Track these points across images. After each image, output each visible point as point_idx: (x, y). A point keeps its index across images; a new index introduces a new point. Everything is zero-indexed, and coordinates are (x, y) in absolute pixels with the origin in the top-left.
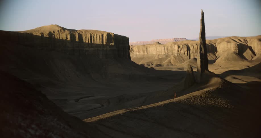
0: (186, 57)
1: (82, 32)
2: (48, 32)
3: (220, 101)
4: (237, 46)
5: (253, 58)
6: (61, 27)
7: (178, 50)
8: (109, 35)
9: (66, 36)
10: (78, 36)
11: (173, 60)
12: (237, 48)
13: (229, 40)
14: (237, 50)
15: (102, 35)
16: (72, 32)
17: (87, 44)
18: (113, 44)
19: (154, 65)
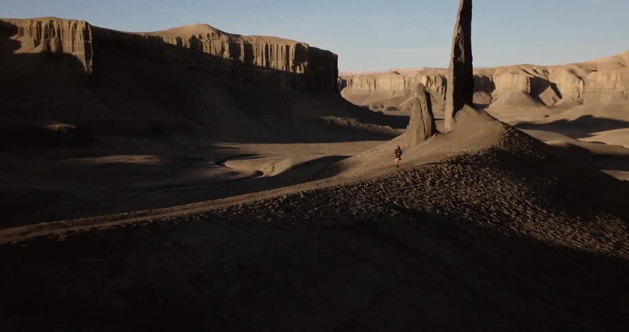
1: (252, 40)
2: (189, 37)
4: (529, 81)
5: (556, 102)
6: (213, 28)
7: (427, 84)
8: (299, 47)
9: (222, 45)
10: (244, 46)
12: (529, 84)
13: (515, 70)
14: (529, 88)
15: (288, 47)
16: (233, 40)
17: (259, 61)
18: (306, 63)
19: (385, 108)
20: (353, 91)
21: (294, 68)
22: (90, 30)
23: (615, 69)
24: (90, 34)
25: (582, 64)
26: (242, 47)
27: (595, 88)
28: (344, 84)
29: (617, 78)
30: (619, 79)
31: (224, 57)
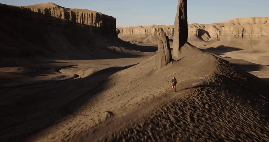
1: (75, 11)
2: (44, 9)
4: (197, 30)
5: (208, 39)
6: (56, 5)
7: (155, 32)
8: (98, 14)
9: (61, 13)
10: (71, 13)
11: (151, 39)
12: (197, 32)
13: (192, 26)
14: (197, 34)
15: (92, 14)
16: (66, 11)
17: (79, 21)
18: (101, 22)
19: (137, 42)
20: (123, 34)
21: (96, 24)
23: (232, 26)
25: (218, 23)
26: (71, 14)
27: (224, 34)
28: (119, 32)
29: (233, 30)
30: (234, 30)
31: (62, 18)
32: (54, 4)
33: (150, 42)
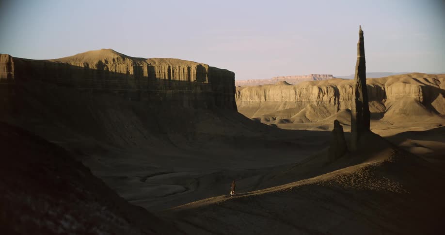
0: (333, 108)
1: (155, 63)
2: (96, 62)
3: (389, 184)
4: (421, 90)
6: (118, 54)
7: (319, 96)
8: (200, 68)
9: (127, 68)
10: (148, 69)
11: (310, 112)
12: (421, 93)
13: (407, 79)
14: (422, 97)
15: (189, 69)
16: (137, 62)
17: (162, 82)
18: (206, 83)
19: (277, 121)
20: (243, 103)
21: (195, 88)
22: (12, 62)
24: (13, 66)
32: (114, 52)
33: (308, 120)
